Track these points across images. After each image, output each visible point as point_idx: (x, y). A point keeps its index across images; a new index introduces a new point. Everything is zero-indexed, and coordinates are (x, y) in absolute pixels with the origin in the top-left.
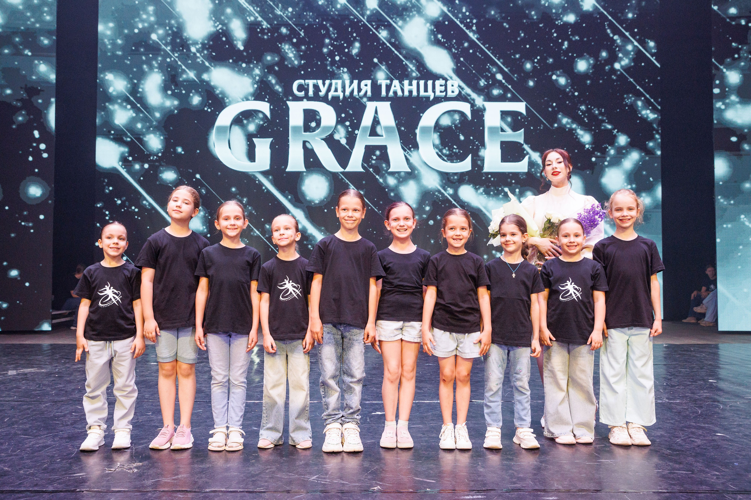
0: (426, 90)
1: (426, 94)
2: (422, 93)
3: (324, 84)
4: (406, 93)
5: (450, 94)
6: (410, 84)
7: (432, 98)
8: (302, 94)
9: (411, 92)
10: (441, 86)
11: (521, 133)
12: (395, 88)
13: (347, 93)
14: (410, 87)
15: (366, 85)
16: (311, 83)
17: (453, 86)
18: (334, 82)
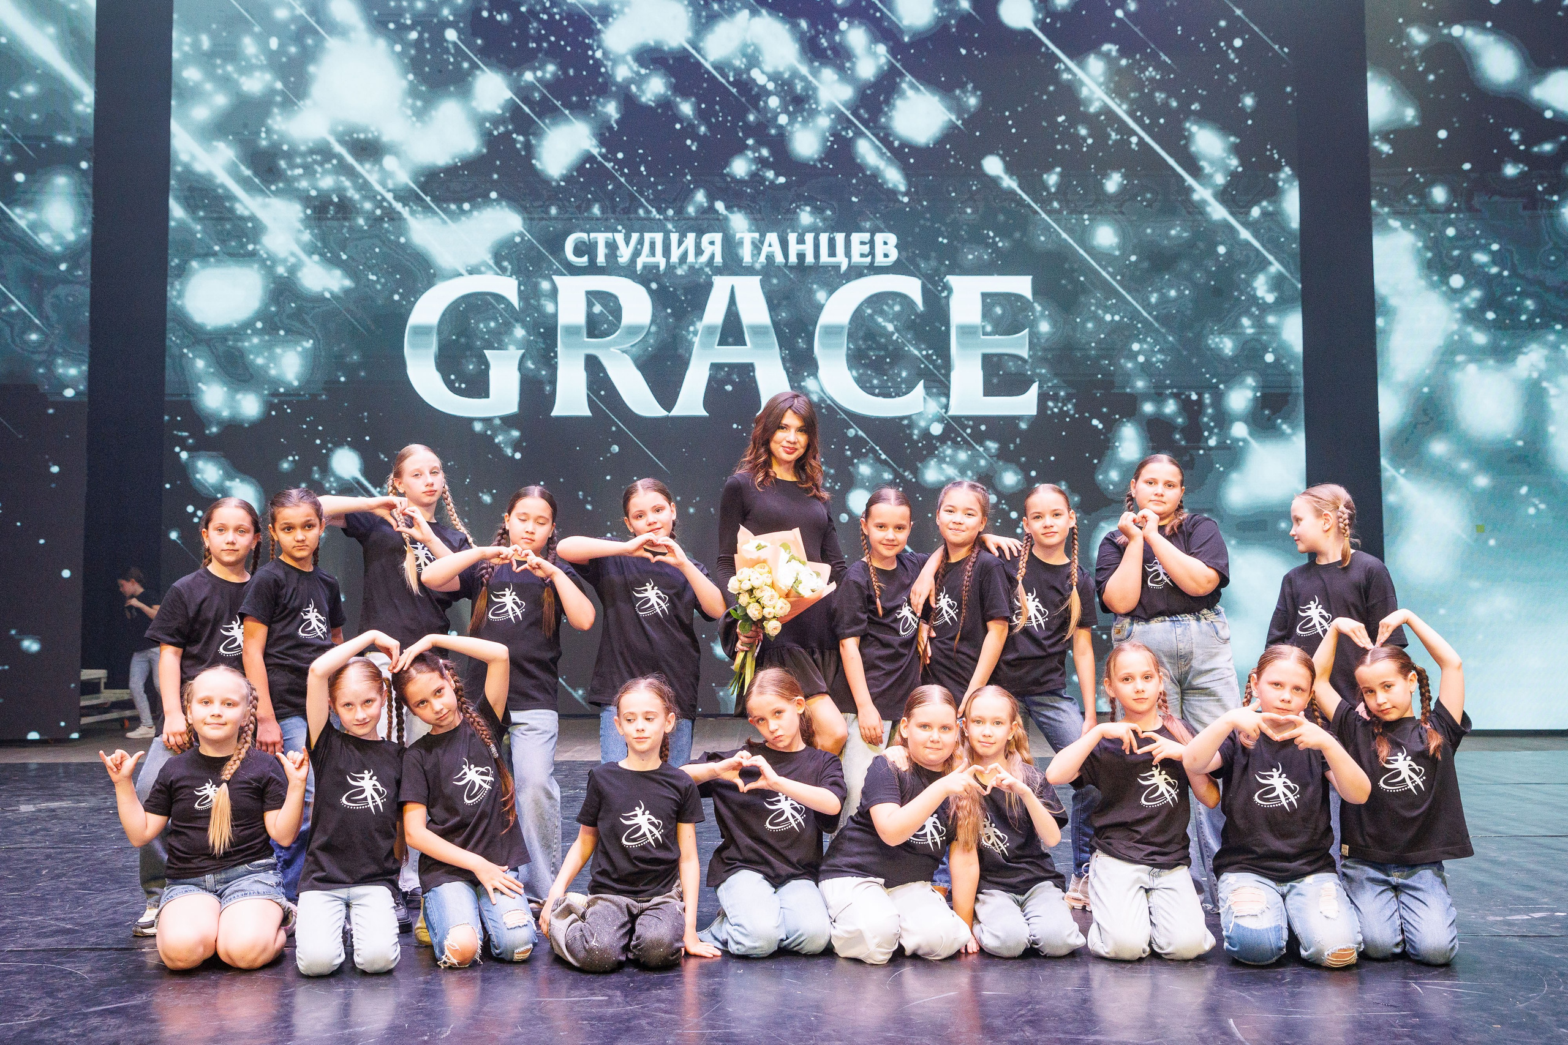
0: (832, 253)
1: (832, 260)
2: (824, 258)
3: (627, 242)
4: (793, 259)
5: (880, 260)
6: (801, 241)
7: (844, 267)
8: (584, 261)
9: (801, 256)
10: (862, 243)
11: (1023, 337)
12: (770, 249)
13: (675, 258)
14: (801, 247)
15: (712, 243)
16: (601, 238)
17: (885, 243)
18: (648, 236)
